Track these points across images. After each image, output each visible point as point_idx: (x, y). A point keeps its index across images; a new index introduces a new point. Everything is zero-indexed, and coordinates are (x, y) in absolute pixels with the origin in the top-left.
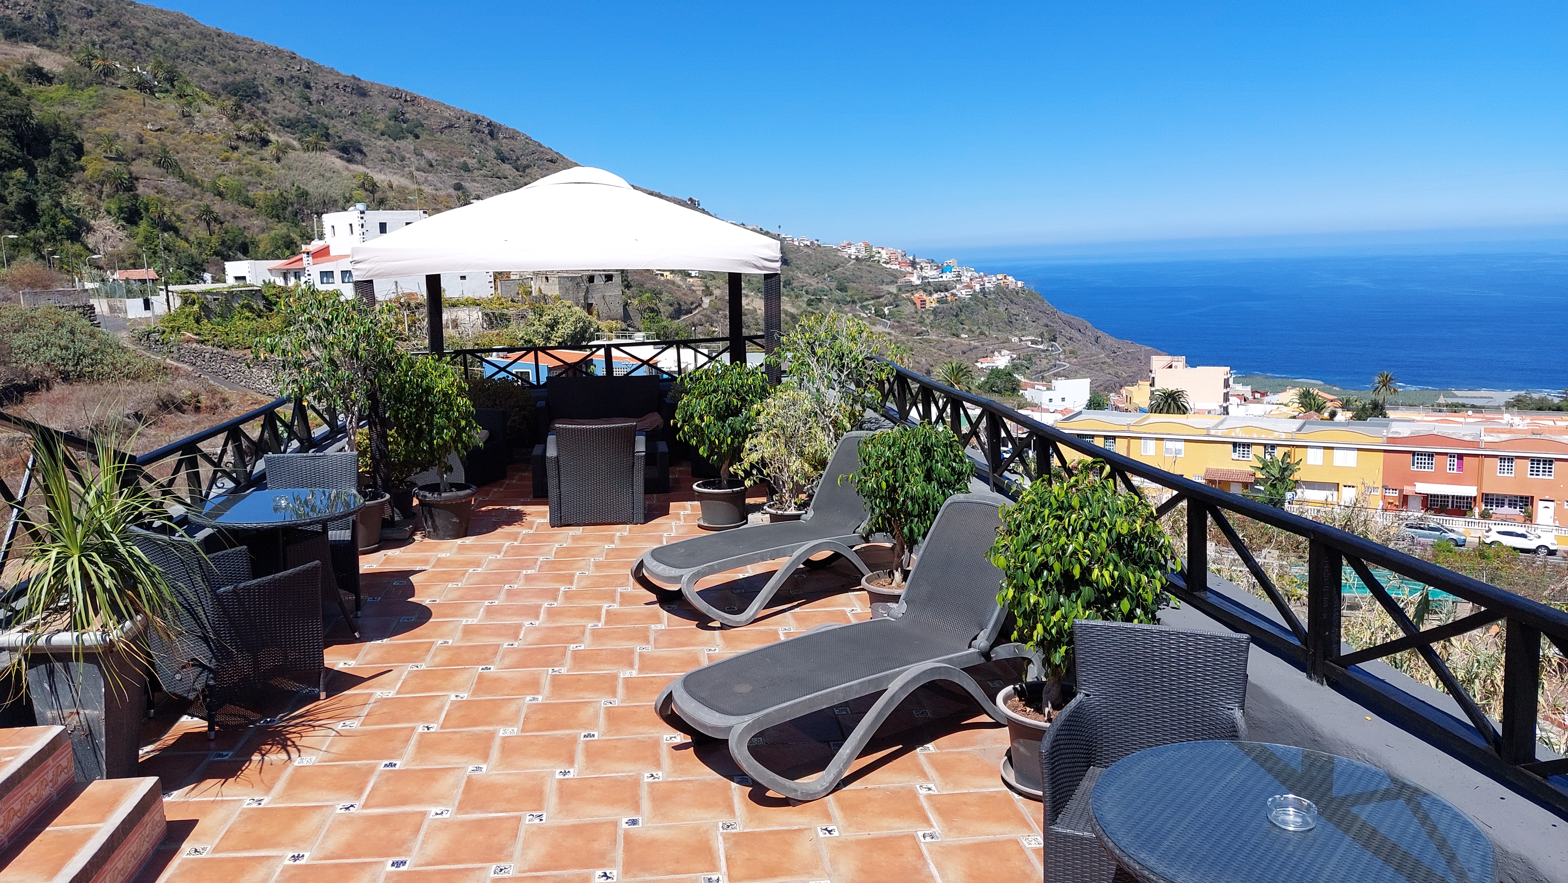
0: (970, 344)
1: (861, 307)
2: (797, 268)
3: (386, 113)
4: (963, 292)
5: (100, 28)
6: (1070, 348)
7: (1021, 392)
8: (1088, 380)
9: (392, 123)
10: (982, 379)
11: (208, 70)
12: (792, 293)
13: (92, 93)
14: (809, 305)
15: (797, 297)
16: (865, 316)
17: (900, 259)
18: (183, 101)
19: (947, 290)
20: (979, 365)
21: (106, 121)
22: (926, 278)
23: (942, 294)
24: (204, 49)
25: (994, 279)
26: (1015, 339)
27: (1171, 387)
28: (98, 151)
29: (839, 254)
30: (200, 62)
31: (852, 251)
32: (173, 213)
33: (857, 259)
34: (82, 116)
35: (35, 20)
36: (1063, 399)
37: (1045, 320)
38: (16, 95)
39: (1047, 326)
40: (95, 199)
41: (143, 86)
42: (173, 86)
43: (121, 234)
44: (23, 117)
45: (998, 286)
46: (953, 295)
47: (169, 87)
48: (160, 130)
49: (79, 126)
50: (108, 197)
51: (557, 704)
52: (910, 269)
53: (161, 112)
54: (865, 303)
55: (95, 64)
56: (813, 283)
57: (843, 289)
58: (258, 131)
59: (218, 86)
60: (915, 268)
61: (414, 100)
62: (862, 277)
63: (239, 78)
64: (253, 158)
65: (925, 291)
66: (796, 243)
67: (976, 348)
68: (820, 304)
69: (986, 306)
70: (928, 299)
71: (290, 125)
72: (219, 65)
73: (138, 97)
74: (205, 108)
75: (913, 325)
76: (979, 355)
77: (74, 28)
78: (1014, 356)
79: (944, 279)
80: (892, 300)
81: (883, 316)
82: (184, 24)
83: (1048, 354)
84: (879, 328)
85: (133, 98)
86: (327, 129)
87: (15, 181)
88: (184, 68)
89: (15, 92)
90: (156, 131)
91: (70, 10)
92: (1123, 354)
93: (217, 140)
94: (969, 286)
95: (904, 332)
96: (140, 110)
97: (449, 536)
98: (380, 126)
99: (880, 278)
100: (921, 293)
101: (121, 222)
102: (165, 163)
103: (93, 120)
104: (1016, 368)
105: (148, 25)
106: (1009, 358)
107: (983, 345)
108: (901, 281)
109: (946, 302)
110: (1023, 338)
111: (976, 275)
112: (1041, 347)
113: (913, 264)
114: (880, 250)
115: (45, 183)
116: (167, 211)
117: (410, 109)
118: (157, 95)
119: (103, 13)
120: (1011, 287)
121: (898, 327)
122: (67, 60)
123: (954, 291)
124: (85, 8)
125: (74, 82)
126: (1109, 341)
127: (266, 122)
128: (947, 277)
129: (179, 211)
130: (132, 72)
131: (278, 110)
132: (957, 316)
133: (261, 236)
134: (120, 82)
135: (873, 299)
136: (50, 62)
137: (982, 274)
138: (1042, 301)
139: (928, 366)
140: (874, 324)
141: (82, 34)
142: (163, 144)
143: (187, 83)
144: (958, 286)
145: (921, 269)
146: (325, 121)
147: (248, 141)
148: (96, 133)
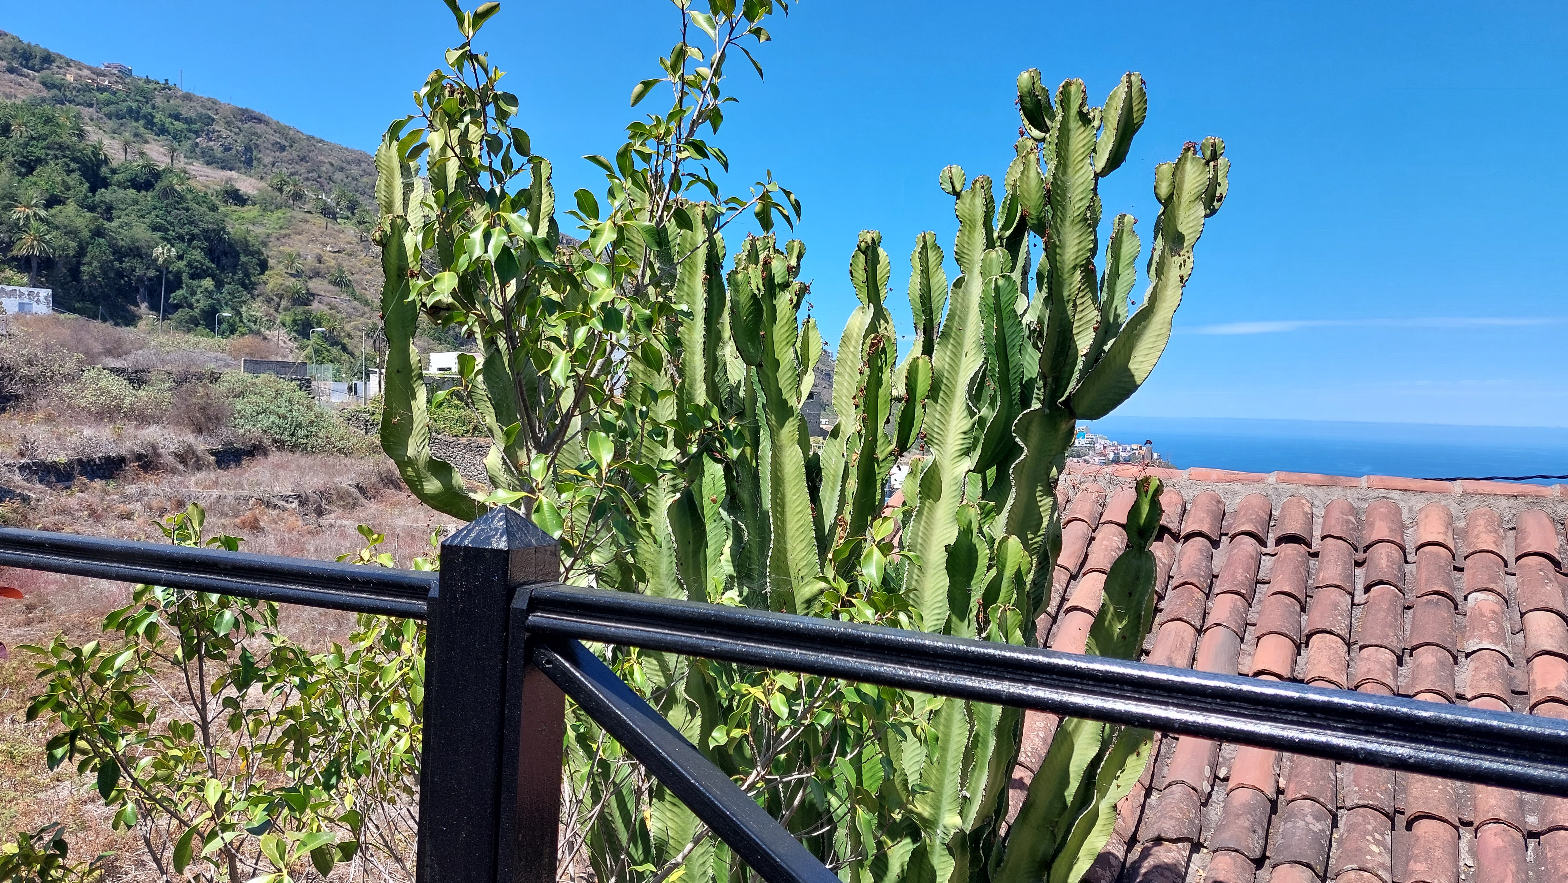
5: (290, 162)
13: (280, 215)
18: (364, 226)
21: (291, 242)
28: (281, 266)
32: (343, 329)
34: (268, 236)
35: (234, 151)
38: (213, 211)
40: (272, 311)
41: (328, 212)
42: (353, 214)
43: (292, 344)
44: (216, 232)
47: (349, 214)
48: (338, 252)
49: (265, 244)
50: (285, 309)
53: (341, 235)
55: (286, 189)
73: (321, 221)
77: (267, 160)
85: (317, 221)
87: (202, 289)
89: (214, 208)
90: (335, 252)
91: (265, 145)
96: (322, 233)
101: (293, 334)
102: (341, 282)
103: (278, 239)
105: (333, 162)
115: (229, 293)
116: (338, 327)
118: (338, 220)
119: (294, 148)
122: (263, 184)
124: (279, 143)
125: (267, 205)
129: (348, 327)
130: (318, 199)
134: (307, 207)
136: (247, 185)
141: (273, 166)
142: (339, 266)
143: (367, 212)
148: (280, 252)
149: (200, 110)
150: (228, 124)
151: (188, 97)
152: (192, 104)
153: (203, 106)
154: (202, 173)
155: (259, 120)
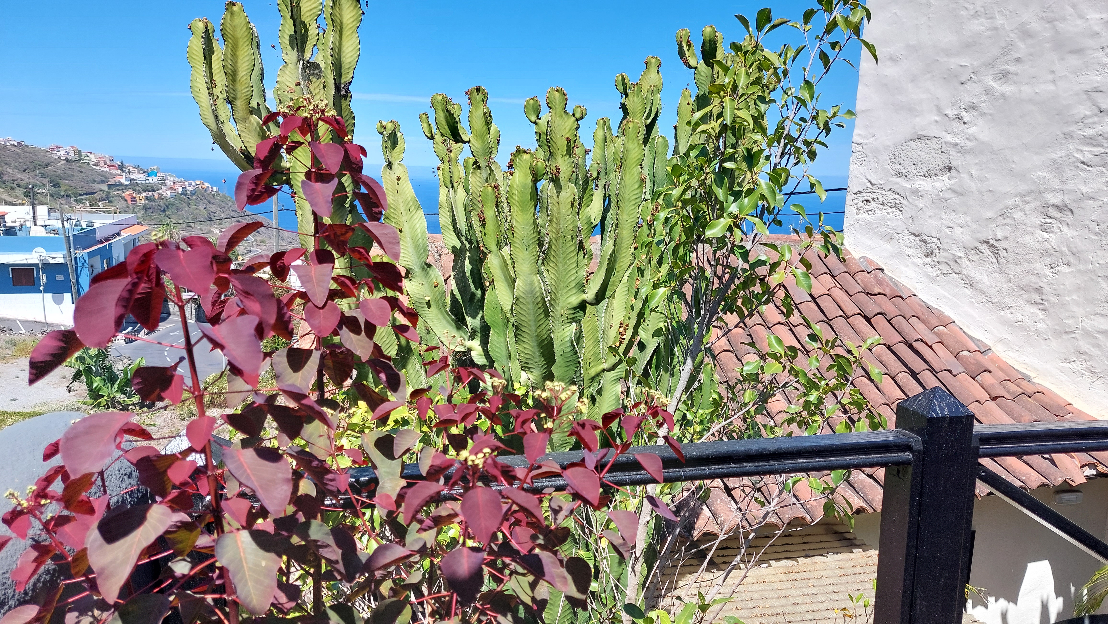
14: (26, 196)
17: (108, 163)
19: (154, 191)
22: (134, 180)
23: (150, 194)
25: (192, 185)
26: (216, 231)
29: (48, 154)
33: (67, 160)
52: (118, 172)
54: (79, 198)
56: (25, 178)
57: (55, 185)
60: (123, 171)
62: (73, 176)
65: (134, 190)
66: (3, 143)
69: (188, 205)
70: (137, 196)
80: (104, 197)
99: (90, 178)
100: (131, 191)
108: (112, 181)
109: (154, 200)
111: (177, 179)
114: (89, 154)
120: (208, 190)
123: (160, 192)
128: (153, 180)
132: (164, 211)
135: (86, 194)
144: (163, 188)
145: (129, 172)
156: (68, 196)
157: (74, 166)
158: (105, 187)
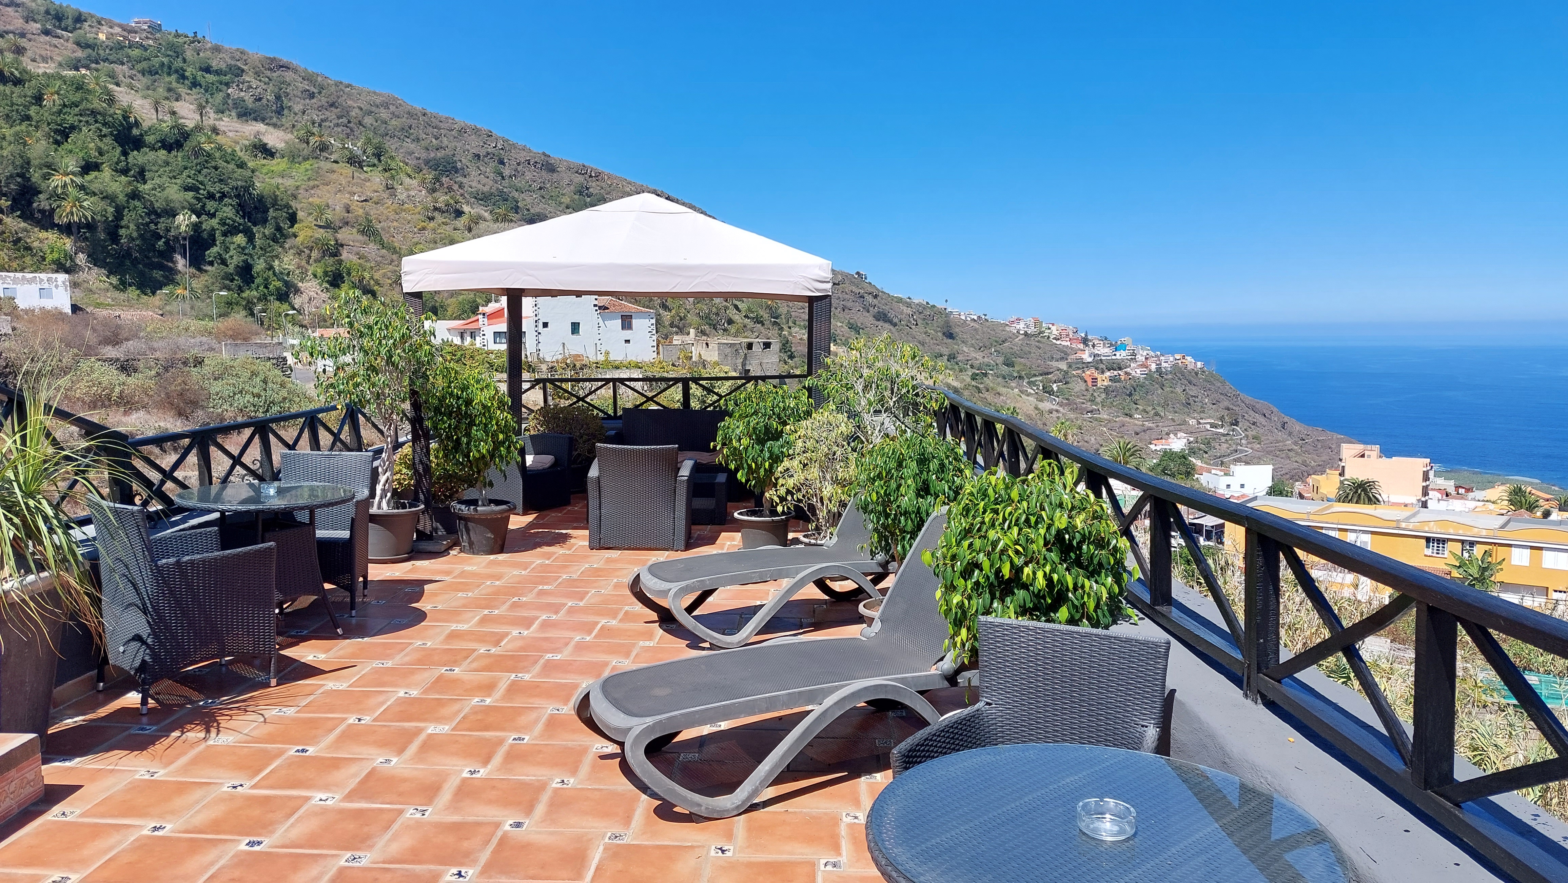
0: (1143, 425)
1: (1029, 383)
2: (963, 342)
3: (572, 187)
4: (1138, 371)
5: (320, 108)
6: (1254, 433)
7: (1196, 476)
8: (1271, 467)
9: (577, 197)
10: (1155, 461)
11: (412, 146)
12: (956, 367)
13: (308, 166)
14: (973, 379)
15: (961, 371)
16: (1032, 392)
17: (1071, 336)
18: (387, 174)
19: (1120, 369)
20: (1153, 447)
21: (320, 193)
22: (1098, 355)
23: (1116, 373)
24: (410, 128)
25: (1171, 359)
26: (1192, 422)
27: (1362, 477)
28: (310, 219)
29: (1007, 328)
30: (406, 140)
31: (1021, 326)
32: (372, 278)
33: (1026, 334)
34: (297, 188)
35: (264, 101)
36: (1242, 486)
37: (1226, 403)
38: (242, 168)
39: (1228, 409)
40: (304, 263)
41: (354, 161)
42: (380, 161)
43: (325, 296)
44: (246, 189)
45: (1175, 366)
46: (1126, 373)
47: (376, 161)
48: (365, 201)
49: (295, 197)
50: (315, 261)
51: (502, 707)
52: (1081, 346)
53: (367, 184)
54: (1033, 379)
55: (313, 140)
56: (979, 357)
57: (1009, 364)
58: (452, 202)
59: (421, 161)
60: (1087, 345)
61: (598, 176)
62: (1030, 353)
63: (440, 154)
64: (447, 228)
65: (1097, 369)
66: (963, 318)
67: (1150, 429)
68: (985, 379)
69: (1162, 387)
70: (1099, 377)
71: (483, 198)
72: (422, 142)
73: (347, 170)
74: (407, 180)
75: (1083, 403)
76: (1153, 437)
77: (297, 108)
78: (1191, 439)
79: (1118, 357)
80: (1061, 377)
81: (1051, 392)
82: (393, 105)
83: (1228, 438)
84: (1046, 406)
85: (344, 171)
86: (517, 202)
87: (235, 246)
88: (391, 145)
89: (242, 165)
90: (362, 201)
91: (295, 92)
92: (1313, 442)
93: (416, 211)
94: (1143, 366)
95: (1073, 410)
96: (349, 182)
97: (483, 551)
98: (566, 200)
99: (1049, 354)
100: (1093, 370)
101: (326, 285)
102: (368, 231)
103: (307, 191)
104: (1192, 452)
105: (362, 106)
106: (1185, 440)
107: (1158, 426)
108: (1071, 358)
109: (1119, 381)
110: (1201, 421)
111: (1152, 354)
112: (1221, 431)
113: (1085, 341)
114: (1051, 326)
115: (261, 248)
116: (367, 275)
117: (594, 184)
118: (365, 169)
119: (323, 94)
120: (1190, 367)
121: (1066, 405)
122: (289, 136)
123: (1128, 370)
124: (308, 90)
125: (293, 157)
126: (1297, 427)
127: (462, 195)
128: (1121, 355)
129: (377, 276)
130: (344, 148)
131: (474, 184)
132: (1130, 395)
133: (450, 301)
134: (333, 157)
135: (1041, 375)
136: (274, 138)
137: (1159, 353)
138: (1222, 382)
139: (1098, 446)
140: (1041, 401)
141: (304, 113)
142: (367, 214)
143: (392, 158)
144: (1132, 365)
145: (1094, 346)
146: (516, 194)
147: (444, 212)
148: (309, 203)
149: (230, 62)
150: (258, 74)
151: (217, 49)
152: (221, 55)
153: (232, 58)
154: (231, 128)
155: (286, 67)
156: (1021, 377)
157: (1032, 342)
158: (1063, 366)
